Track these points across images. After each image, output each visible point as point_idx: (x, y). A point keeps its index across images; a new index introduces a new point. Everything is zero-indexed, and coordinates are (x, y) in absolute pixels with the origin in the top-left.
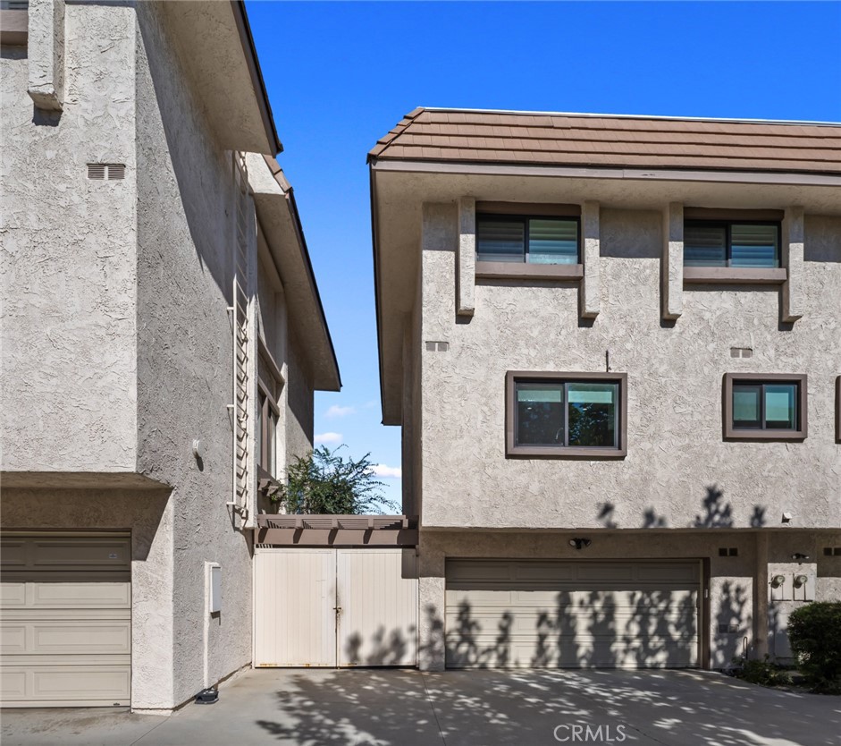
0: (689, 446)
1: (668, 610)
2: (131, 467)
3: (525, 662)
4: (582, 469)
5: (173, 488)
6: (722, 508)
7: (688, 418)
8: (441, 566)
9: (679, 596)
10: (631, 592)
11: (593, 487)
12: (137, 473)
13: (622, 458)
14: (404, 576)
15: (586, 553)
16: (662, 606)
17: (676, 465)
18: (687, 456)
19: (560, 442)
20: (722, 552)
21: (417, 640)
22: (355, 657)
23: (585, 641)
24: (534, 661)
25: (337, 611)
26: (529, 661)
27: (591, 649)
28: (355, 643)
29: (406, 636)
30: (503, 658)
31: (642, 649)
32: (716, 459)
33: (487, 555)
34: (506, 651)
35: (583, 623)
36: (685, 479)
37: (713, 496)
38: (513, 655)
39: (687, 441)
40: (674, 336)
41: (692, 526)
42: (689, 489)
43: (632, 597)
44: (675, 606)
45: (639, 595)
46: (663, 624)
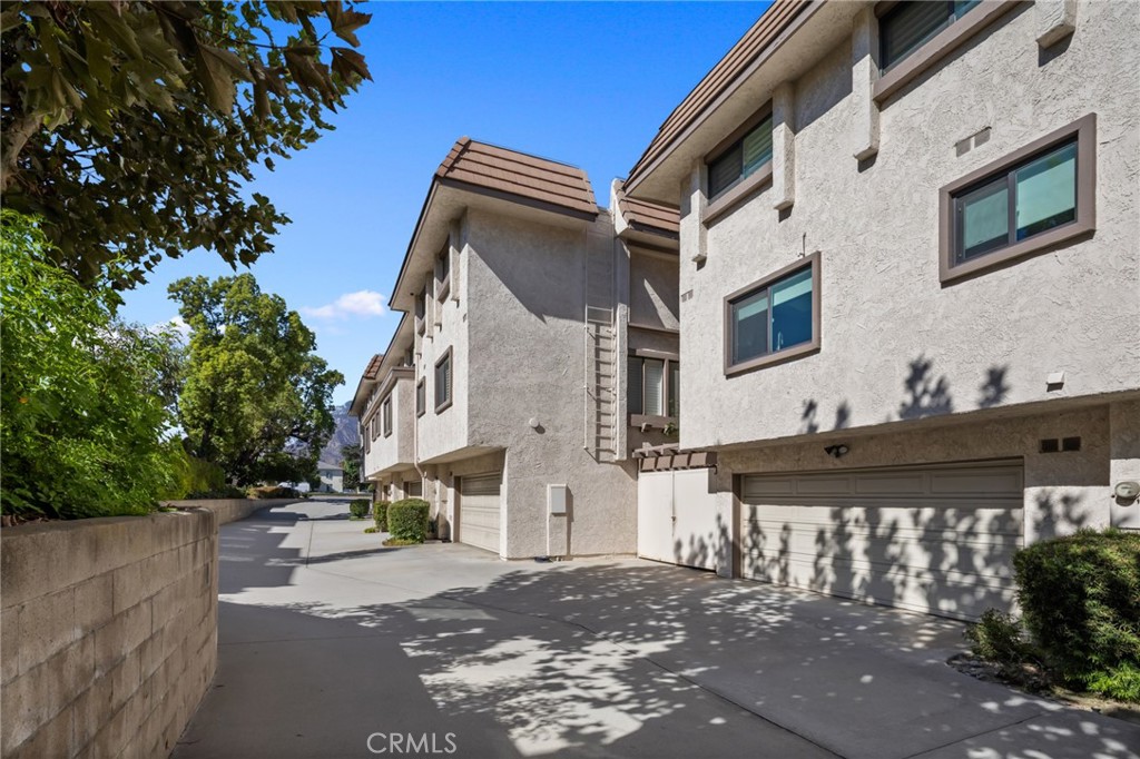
0: (893, 311)
1: (971, 532)
2: (463, 443)
3: (804, 583)
4: (783, 374)
5: (505, 449)
6: (933, 386)
7: (895, 272)
8: (729, 483)
9: (987, 515)
10: (914, 510)
11: (792, 391)
12: (468, 447)
13: (817, 350)
14: (711, 491)
15: (848, 461)
16: (963, 526)
17: (877, 341)
18: (890, 325)
19: (763, 351)
20: (1049, 446)
21: (714, 546)
22: (679, 558)
23: (861, 566)
24: (812, 582)
25: (674, 519)
26: (807, 582)
27: (868, 578)
28: (679, 546)
29: (707, 541)
30: (784, 572)
31: (935, 587)
32: (931, 316)
33: (761, 470)
34: (787, 565)
35: (858, 544)
36: (888, 357)
37: (918, 371)
38: (792, 570)
39: (891, 305)
40: (874, 176)
41: (896, 419)
42: (894, 369)
43: (916, 517)
44: (982, 527)
45: (927, 513)
46: (966, 554)
